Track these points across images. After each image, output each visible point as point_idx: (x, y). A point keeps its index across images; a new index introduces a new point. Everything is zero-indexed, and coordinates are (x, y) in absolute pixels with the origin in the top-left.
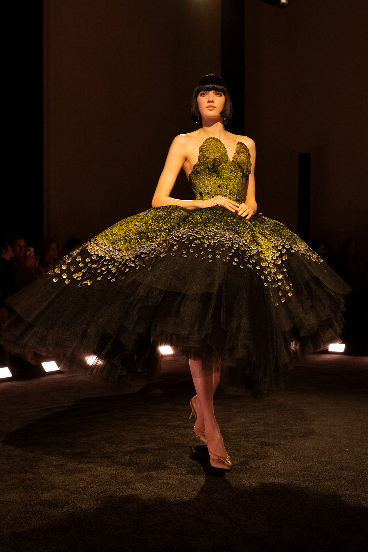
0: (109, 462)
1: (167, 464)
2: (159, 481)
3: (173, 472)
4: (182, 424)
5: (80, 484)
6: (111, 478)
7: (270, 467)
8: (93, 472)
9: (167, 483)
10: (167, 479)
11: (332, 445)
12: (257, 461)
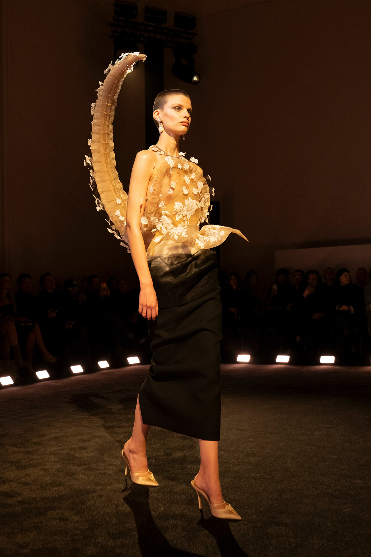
0: (56, 458)
1: (104, 458)
2: (98, 472)
3: (109, 464)
4: (117, 424)
5: (32, 477)
6: (58, 471)
7: (190, 456)
8: (42, 467)
9: (104, 473)
10: (105, 470)
11: (240, 437)
12: (178, 452)
